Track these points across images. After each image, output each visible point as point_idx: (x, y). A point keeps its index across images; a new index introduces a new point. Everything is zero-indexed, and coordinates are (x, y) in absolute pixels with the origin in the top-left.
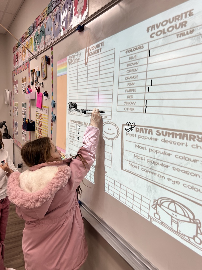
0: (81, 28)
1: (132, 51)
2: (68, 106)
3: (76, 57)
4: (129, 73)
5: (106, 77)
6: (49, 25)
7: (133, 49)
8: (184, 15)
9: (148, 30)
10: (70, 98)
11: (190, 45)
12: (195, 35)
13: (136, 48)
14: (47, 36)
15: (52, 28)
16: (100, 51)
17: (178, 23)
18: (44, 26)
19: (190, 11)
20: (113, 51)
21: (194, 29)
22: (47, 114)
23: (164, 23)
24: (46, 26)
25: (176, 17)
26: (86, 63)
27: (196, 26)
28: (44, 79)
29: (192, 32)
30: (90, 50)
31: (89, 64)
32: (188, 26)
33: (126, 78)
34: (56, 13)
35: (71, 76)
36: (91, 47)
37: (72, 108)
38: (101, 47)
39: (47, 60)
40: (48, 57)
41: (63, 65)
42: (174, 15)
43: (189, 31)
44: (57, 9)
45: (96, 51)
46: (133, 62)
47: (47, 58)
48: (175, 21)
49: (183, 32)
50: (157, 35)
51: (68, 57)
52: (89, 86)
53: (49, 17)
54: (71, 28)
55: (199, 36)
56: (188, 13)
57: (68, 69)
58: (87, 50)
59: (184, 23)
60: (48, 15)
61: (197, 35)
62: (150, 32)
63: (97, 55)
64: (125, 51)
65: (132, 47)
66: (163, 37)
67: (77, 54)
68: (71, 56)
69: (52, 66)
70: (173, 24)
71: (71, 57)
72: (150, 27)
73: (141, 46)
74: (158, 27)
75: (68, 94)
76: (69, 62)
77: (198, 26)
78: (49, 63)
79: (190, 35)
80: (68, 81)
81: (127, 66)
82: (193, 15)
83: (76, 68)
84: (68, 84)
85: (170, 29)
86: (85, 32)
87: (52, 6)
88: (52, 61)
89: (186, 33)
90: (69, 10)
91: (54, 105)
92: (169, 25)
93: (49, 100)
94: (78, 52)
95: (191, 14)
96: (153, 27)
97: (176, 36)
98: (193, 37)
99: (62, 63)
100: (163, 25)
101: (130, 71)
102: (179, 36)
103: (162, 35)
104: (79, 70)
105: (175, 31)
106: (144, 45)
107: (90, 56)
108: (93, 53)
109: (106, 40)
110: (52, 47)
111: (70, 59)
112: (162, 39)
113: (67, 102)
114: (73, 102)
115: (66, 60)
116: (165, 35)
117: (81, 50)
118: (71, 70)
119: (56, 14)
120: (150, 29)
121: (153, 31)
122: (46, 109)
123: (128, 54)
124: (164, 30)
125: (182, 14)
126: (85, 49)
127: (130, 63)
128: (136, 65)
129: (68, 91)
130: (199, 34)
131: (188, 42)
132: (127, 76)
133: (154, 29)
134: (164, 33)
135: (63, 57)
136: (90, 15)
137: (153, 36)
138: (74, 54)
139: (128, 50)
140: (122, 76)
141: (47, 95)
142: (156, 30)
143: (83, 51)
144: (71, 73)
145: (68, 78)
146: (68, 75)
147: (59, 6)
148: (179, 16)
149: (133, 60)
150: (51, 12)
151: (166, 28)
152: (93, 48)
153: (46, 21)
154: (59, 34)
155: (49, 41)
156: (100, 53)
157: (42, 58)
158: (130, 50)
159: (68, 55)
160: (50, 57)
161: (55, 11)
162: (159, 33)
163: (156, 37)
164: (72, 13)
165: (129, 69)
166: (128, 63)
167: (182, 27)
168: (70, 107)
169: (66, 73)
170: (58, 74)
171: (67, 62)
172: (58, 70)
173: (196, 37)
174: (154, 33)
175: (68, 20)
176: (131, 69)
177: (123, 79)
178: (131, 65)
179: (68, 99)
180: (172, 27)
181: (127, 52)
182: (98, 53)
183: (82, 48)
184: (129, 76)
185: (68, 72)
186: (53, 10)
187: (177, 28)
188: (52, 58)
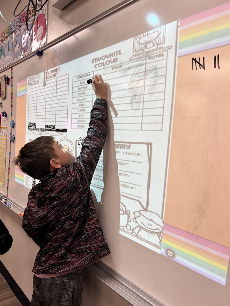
0: (40, 53)
1: (82, 78)
2: (28, 126)
3: (35, 79)
4: (80, 96)
5: (62, 98)
6: (9, 46)
7: (82, 75)
8: (116, 53)
9: (93, 62)
10: (30, 118)
11: (120, 76)
12: (122, 69)
13: (84, 75)
14: (7, 56)
15: (12, 49)
16: (57, 76)
17: (112, 58)
18: (4, 46)
19: (120, 51)
20: (67, 76)
21: (122, 64)
22: (6, 135)
23: (104, 58)
24: (6, 46)
25: (111, 54)
26: (45, 85)
27: (123, 62)
28: (2, 99)
29: (121, 66)
30: (48, 74)
31: (47, 86)
32: (119, 62)
33: (78, 100)
34: (16, 35)
35: (30, 97)
36: (49, 71)
37: (31, 128)
38: (57, 72)
39: (6, 80)
40: (8, 77)
41: (23, 86)
42: (110, 53)
43: (119, 65)
44: (18, 32)
45: (53, 75)
46: (83, 87)
47: (6, 78)
48: (111, 57)
49: (115, 66)
50: (99, 66)
51: (28, 79)
52: (47, 106)
53: (9, 38)
54: (31, 51)
55: (125, 70)
56: (118, 52)
57: (28, 90)
58: (46, 74)
59: (116, 60)
60: (9, 36)
61: (124, 69)
62: (95, 64)
63: (54, 79)
64: (77, 77)
65: (82, 74)
66: (103, 69)
67: (36, 76)
68: (31, 77)
69: (12, 87)
70: (109, 59)
71: (31, 79)
72: (94, 59)
73: (88, 74)
74: (99, 60)
75: (27, 113)
76: (29, 83)
77: (124, 63)
78: (8, 84)
79: (120, 69)
80: (27, 102)
81: (79, 90)
82: (121, 54)
83: (36, 89)
84: (27, 105)
85: (108, 63)
86: (44, 57)
87: (13, 29)
88: (12, 82)
89: (117, 67)
90: (29, 35)
91: (13, 126)
92: (106, 59)
93: (8, 121)
94: (38, 75)
95: (120, 54)
96: (96, 59)
97: (112, 69)
98: (121, 70)
99: (22, 84)
100: (103, 59)
101: (81, 94)
102: (113, 68)
103: (102, 67)
104: (38, 92)
105: (110, 64)
106: (90, 73)
107: (48, 79)
108: (51, 76)
109: (61, 66)
110: (12, 67)
111: (30, 80)
112: (102, 70)
113: (27, 122)
114: (33, 121)
115: (26, 81)
116: (104, 67)
117: (40, 72)
118: (30, 91)
119: (17, 37)
120: (94, 60)
121: (97, 63)
122: (4, 130)
123: (79, 79)
124: (103, 62)
125: (114, 52)
126: (44, 72)
127: (81, 87)
128: (85, 89)
129: (27, 111)
130: (125, 68)
131: (119, 74)
132: (79, 98)
133: (97, 61)
134: (104, 65)
135: (23, 78)
136: (48, 42)
137: (96, 66)
138: (34, 76)
139: (79, 76)
140: (74, 98)
141: (6, 116)
142: (98, 62)
143: (42, 74)
144: (30, 94)
145: (27, 99)
146: (27, 96)
147: (20, 29)
148: (112, 53)
149: (82, 84)
150: (11, 34)
151: (105, 61)
152: (51, 72)
153: (5, 41)
154: (19, 56)
155: (9, 61)
156: (56, 77)
157: (1, 77)
158: (80, 76)
159: (28, 77)
160: (10, 77)
161: (16, 34)
162: (100, 65)
163: (98, 68)
164: (32, 38)
165: (80, 92)
166: (79, 87)
167: (115, 62)
168: (29, 127)
169: (26, 93)
170: (18, 95)
171: (26, 84)
172: (18, 90)
173: (123, 71)
174: (97, 65)
175: (29, 44)
176: (81, 92)
177: (75, 100)
178: (81, 88)
179: (27, 119)
180: (108, 61)
181: (78, 78)
182: (55, 77)
183: (41, 71)
184: (80, 98)
185: (27, 93)
186: (14, 32)
187: (112, 63)
188: (12, 79)
